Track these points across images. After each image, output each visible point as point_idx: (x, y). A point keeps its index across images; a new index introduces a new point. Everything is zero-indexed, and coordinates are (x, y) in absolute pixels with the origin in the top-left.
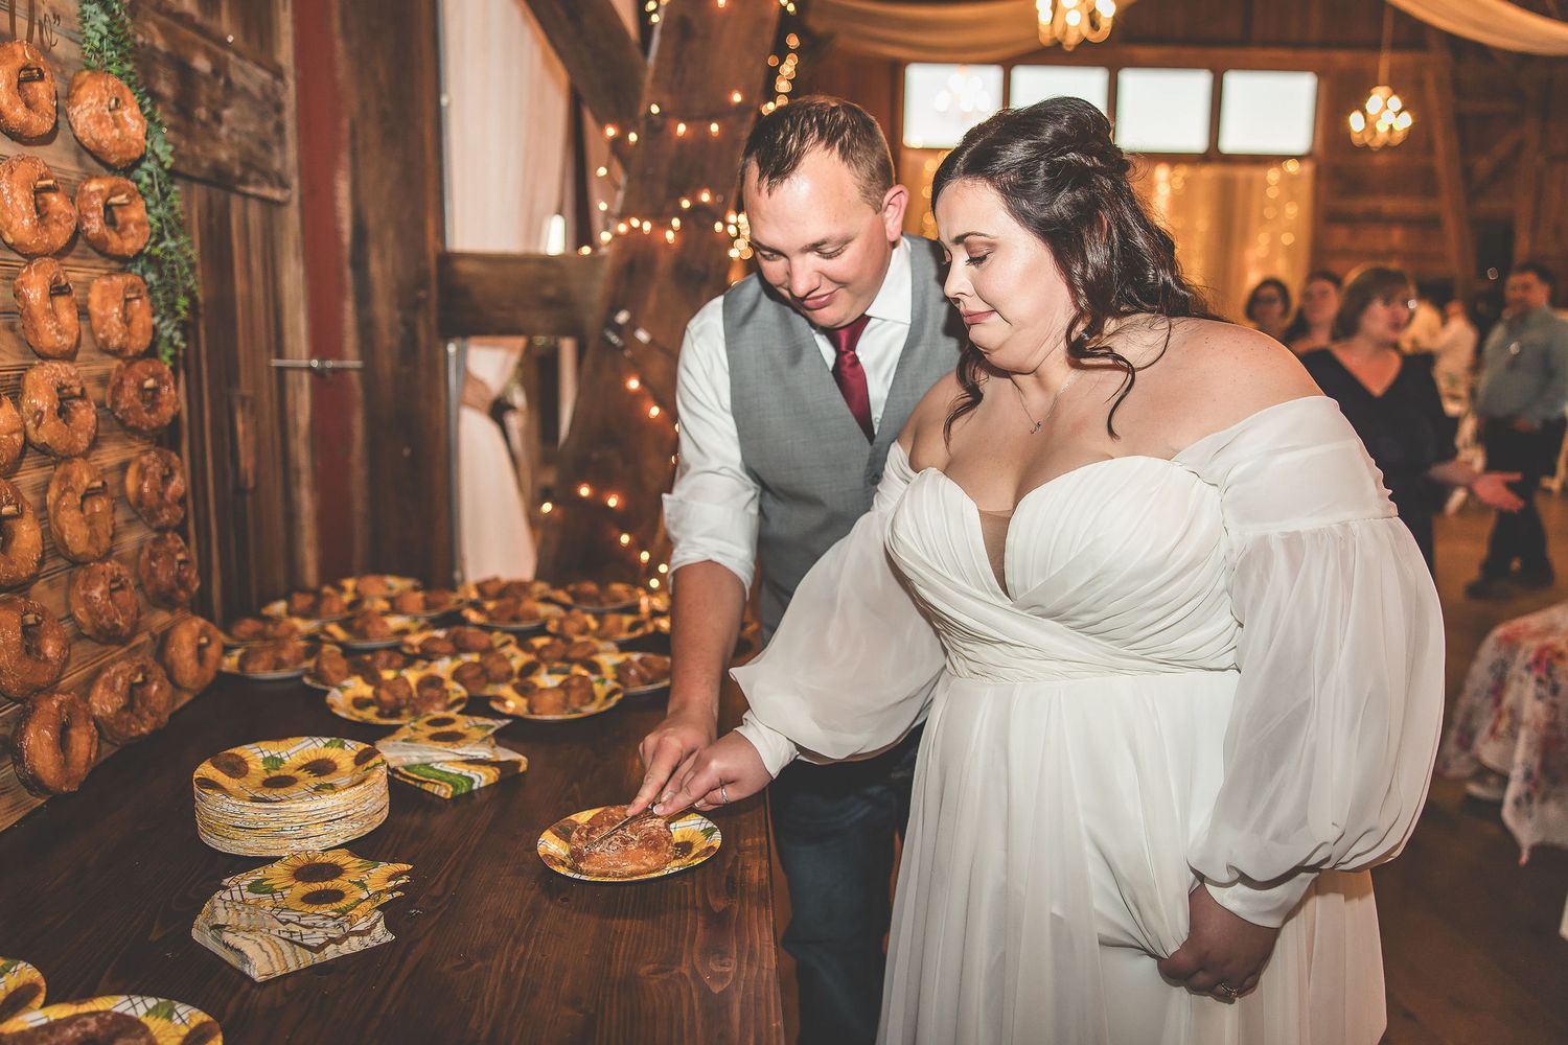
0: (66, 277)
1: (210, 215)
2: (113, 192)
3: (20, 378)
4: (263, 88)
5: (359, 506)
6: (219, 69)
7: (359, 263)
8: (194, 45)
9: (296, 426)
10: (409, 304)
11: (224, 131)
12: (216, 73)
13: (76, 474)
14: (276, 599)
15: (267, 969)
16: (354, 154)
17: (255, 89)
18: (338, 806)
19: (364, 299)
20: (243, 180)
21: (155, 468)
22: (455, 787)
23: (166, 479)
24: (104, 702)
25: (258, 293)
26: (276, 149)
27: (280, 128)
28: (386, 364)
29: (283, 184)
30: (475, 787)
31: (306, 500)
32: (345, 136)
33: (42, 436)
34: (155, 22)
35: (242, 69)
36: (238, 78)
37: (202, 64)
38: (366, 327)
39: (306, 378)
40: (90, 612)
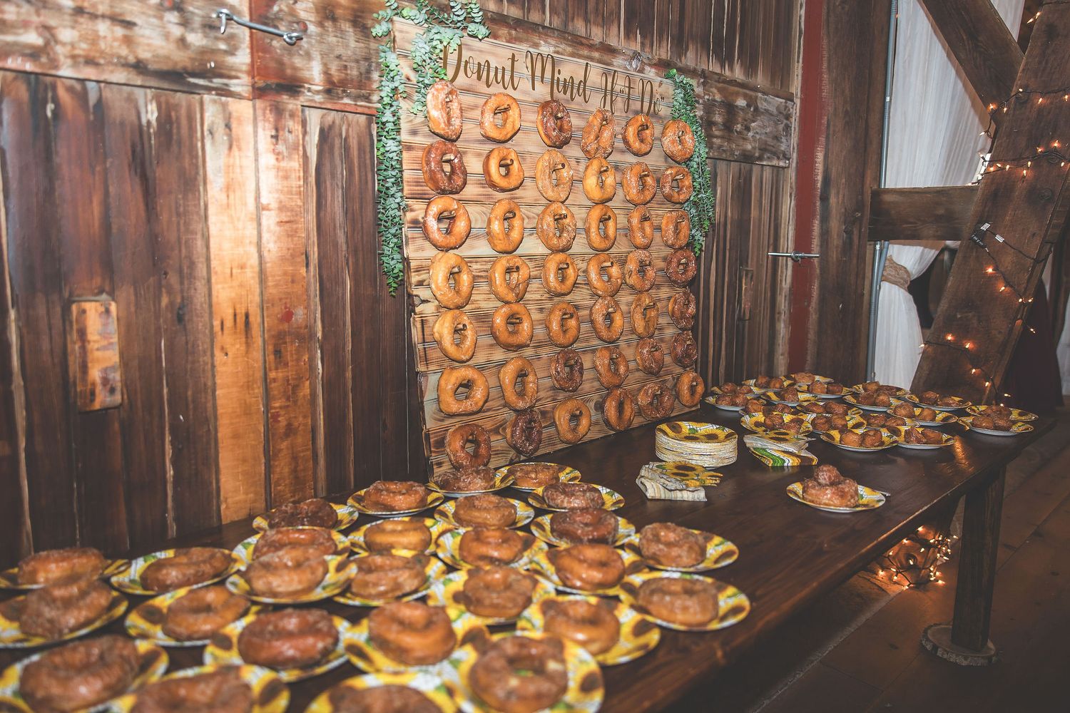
0: (649, 212)
1: (739, 178)
2: (677, 174)
3: (626, 257)
4: (778, 108)
5: (812, 335)
6: (752, 102)
7: (825, 198)
8: (737, 94)
9: (781, 289)
10: (850, 221)
11: (750, 134)
12: (749, 106)
13: (643, 299)
14: (752, 378)
15: (653, 495)
16: (827, 138)
17: (773, 109)
18: (703, 449)
19: (825, 219)
20: (760, 158)
21: (681, 300)
22: (774, 462)
23: (687, 305)
24: (643, 400)
25: (765, 217)
26: (784, 140)
27: (787, 128)
28: (834, 255)
29: (786, 157)
30: (786, 464)
31: (783, 329)
32: (823, 128)
33: (631, 281)
34: (716, 88)
35: (766, 100)
36: (762, 105)
37: (741, 102)
38: (825, 234)
39: (790, 263)
40: (642, 359)
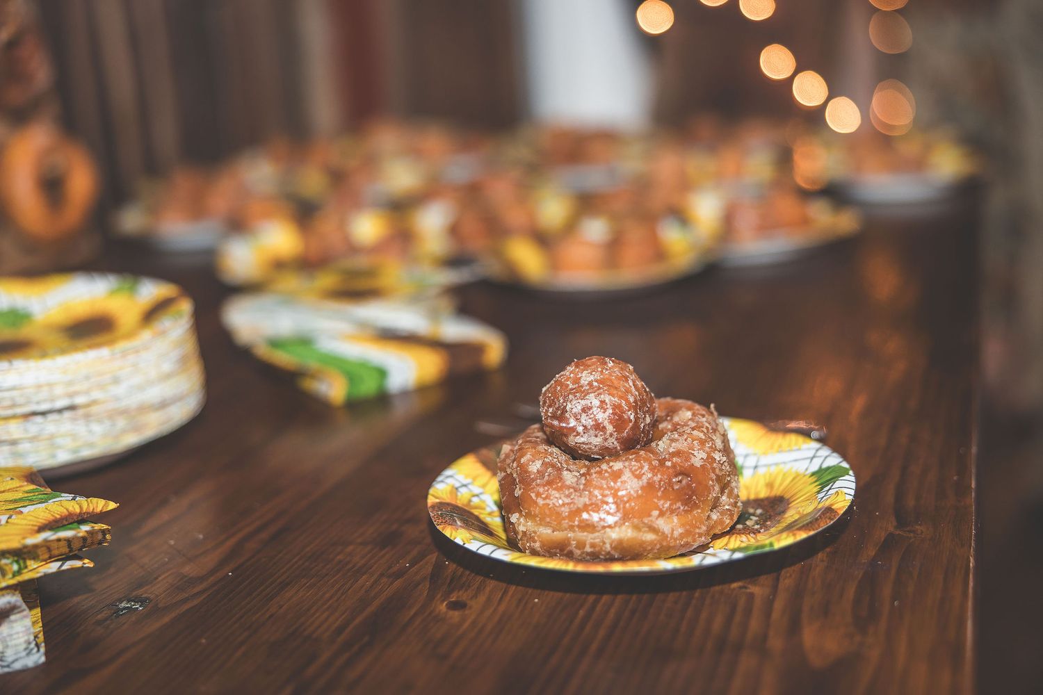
18: (50, 385)
22: (353, 383)
30: (393, 385)
